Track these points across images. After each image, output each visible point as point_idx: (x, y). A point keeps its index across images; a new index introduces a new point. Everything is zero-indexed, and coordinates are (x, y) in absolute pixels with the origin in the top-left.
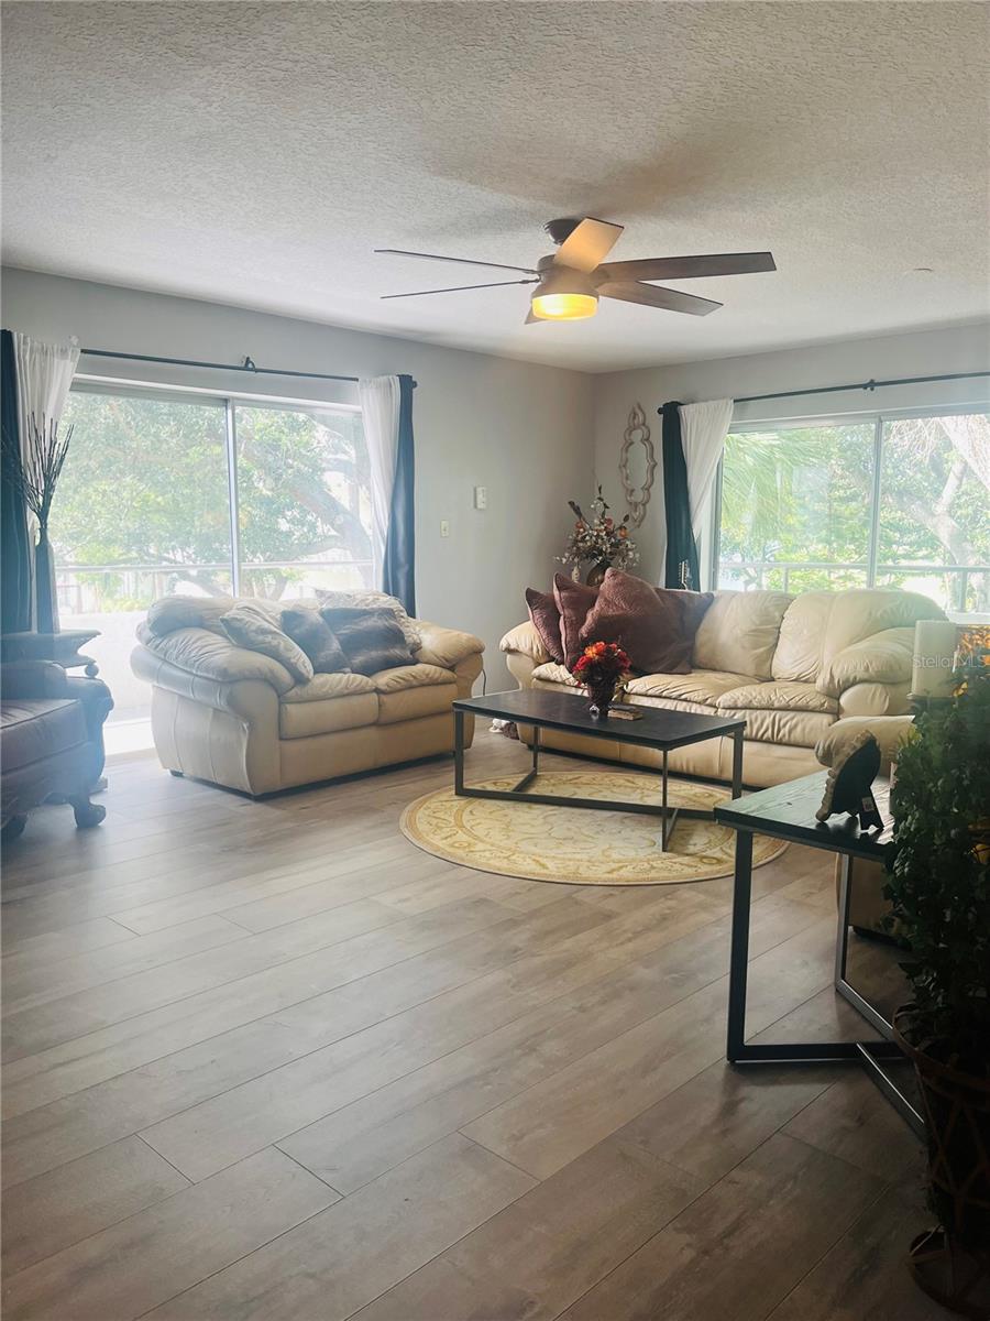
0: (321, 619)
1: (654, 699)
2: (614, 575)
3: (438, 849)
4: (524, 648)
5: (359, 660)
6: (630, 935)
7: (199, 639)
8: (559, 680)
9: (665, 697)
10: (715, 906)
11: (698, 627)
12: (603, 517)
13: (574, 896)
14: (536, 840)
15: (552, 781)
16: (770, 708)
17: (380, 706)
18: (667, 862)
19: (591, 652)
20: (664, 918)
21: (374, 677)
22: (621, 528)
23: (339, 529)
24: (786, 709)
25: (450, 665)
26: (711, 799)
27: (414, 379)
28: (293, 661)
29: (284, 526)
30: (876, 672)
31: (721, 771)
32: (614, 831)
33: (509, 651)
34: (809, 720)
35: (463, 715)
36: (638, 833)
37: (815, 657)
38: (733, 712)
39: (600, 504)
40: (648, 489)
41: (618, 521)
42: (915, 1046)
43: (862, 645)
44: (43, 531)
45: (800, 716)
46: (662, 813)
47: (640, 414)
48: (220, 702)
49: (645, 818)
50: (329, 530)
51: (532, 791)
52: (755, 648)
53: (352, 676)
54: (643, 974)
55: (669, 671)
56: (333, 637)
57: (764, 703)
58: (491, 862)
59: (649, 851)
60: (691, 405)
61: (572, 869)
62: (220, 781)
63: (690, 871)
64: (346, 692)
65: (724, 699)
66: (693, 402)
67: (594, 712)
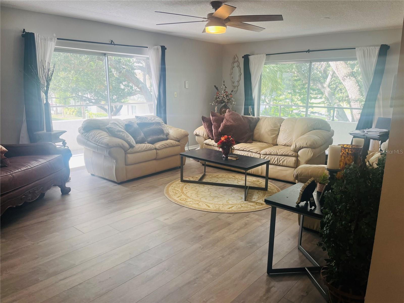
0: (137, 126)
1: (241, 151)
2: (229, 111)
3: (176, 201)
4: (201, 134)
5: (150, 139)
6: (236, 230)
7: (99, 133)
8: (212, 145)
9: (245, 151)
10: (261, 220)
11: (254, 128)
12: (225, 90)
13: (219, 217)
14: (206, 198)
15: (210, 177)
16: (277, 155)
17: (157, 153)
18: (246, 205)
19: (223, 139)
20: (246, 224)
21: (155, 144)
22: (231, 94)
23: (140, 88)
24: (282, 155)
25: (178, 140)
26: (258, 182)
27: (165, 47)
28: (129, 140)
29: (122, 87)
30: (309, 145)
31: (262, 173)
32: (230, 194)
33: (197, 135)
34: (288, 159)
35: (183, 157)
36: (237, 195)
37: (290, 139)
38: (266, 156)
39: (224, 87)
40: (239, 82)
41: (229, 92)
42: (328, 282)
43: (305, 136)
44: (47, 99)
45: (286, 158)
46: (244, 187)
47: (236, 57)
48: (106, 153)
49: (239, 189)
50: (137, 89)
51: (204, 180)
52: (272, 135)
53: (148, 144)
54: (241, 244)
55: (246, 142)
56: (141, 132)
57: (275, 153)
58: (193, 205)
59: (241, 201)
60: (252, 56)
61: (218, 207)
62: (107, 178)
63: (254, 208)
64: (146, 150)
65: (263, 152)
66: (253, 55)
67: (224, 157)
